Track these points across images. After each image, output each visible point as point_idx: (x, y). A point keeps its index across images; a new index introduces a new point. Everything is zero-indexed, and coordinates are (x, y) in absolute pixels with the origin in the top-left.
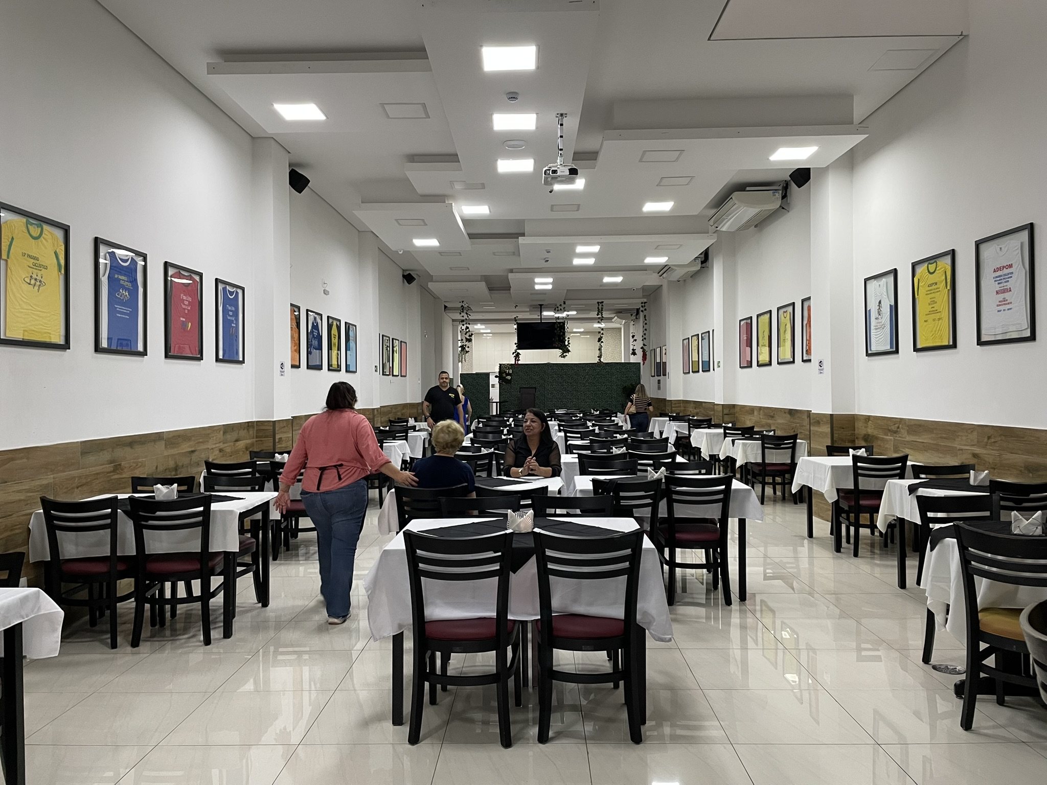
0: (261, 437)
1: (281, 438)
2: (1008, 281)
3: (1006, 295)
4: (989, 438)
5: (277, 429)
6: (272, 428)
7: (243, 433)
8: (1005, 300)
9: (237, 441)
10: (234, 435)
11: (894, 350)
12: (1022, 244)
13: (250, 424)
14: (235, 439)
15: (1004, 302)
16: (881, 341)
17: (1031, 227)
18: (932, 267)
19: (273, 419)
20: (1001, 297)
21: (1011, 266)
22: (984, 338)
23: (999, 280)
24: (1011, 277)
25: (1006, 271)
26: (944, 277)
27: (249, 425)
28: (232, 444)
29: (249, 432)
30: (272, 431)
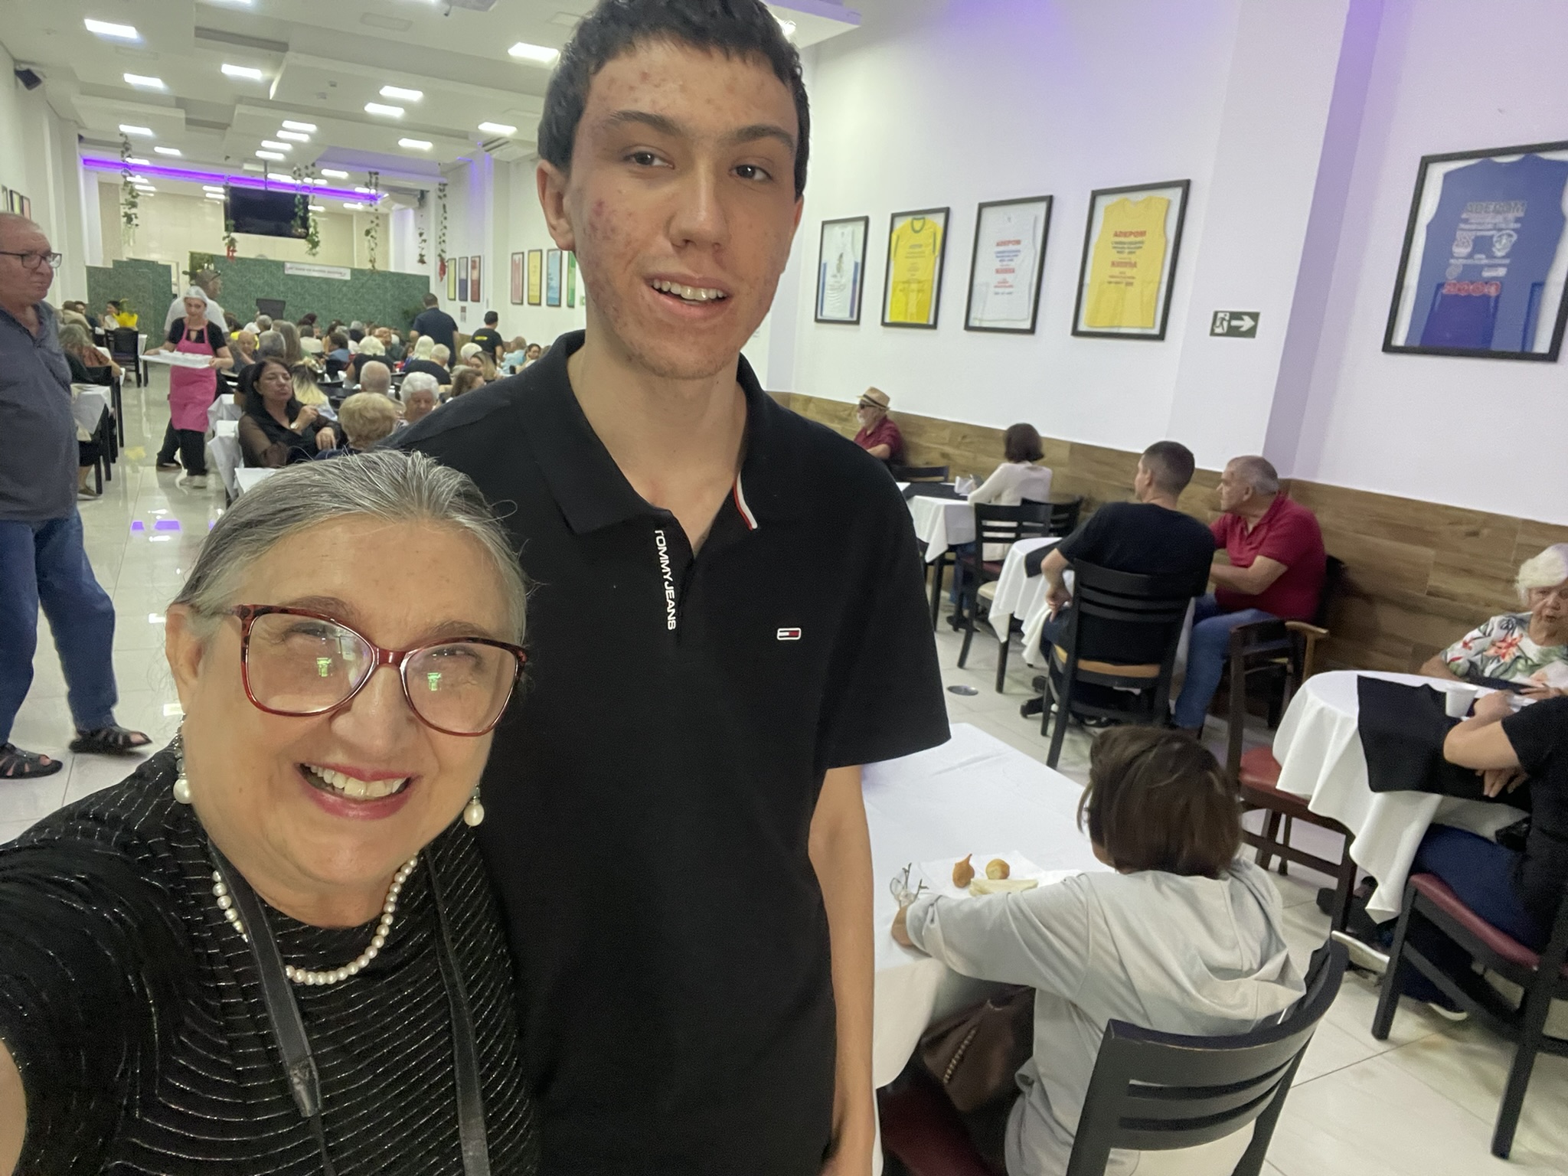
2: (1012, 260)
3: (1009, 277)
4: (964, 437)
8: (1005, 281)
11: (855, 318)
12: (1036, 219)
15: (1003, 284)
16: (837, 305)
17: (1049, 200)
18: (918, 225)
20: (1001, 277)
21: (1018, 242)
22: (974, 323)
23: (1000, 255)
24: (1016, 256)
25: (1011, 247)
26: (931, 241)
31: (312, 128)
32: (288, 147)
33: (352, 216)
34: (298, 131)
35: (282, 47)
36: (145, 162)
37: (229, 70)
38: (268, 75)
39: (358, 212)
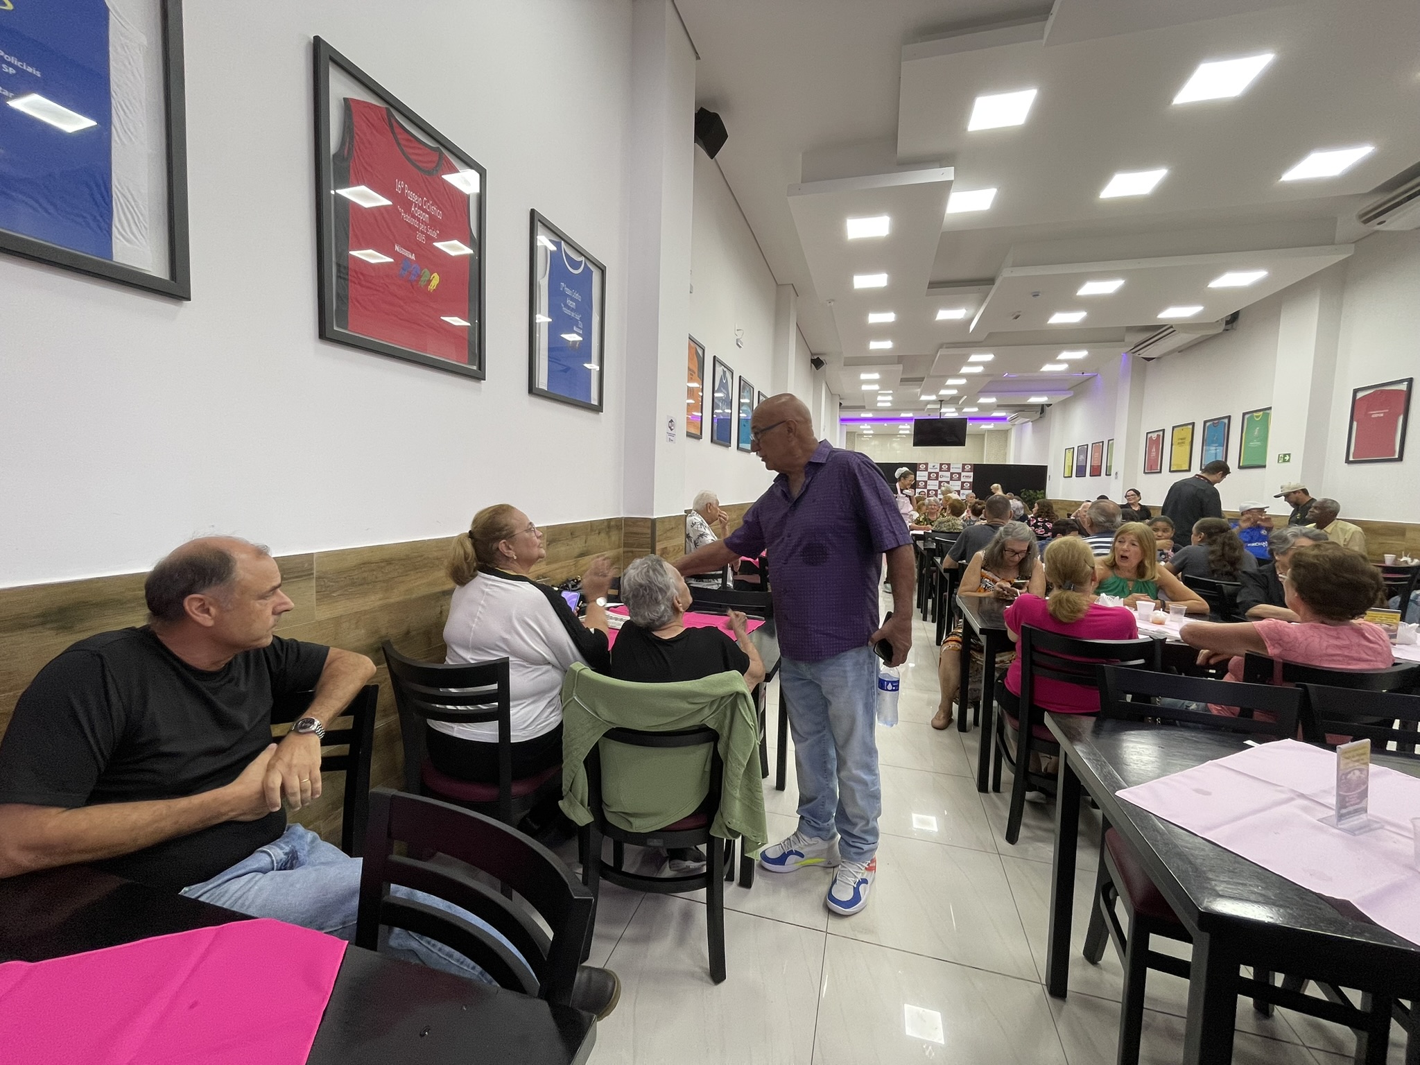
0: (631, 545)
1: (666, 548)
5: (658, 533)
6: (649, 531)
7: (595, 540)
9: (582, 555)
10: (578, 545)
13: (612, 523)
14: (577, 551)
19: (653, 515)
27: (610, 526)
28: (571, 562)
29: (609, 537)
30: (649, 536)
31: (989, 357)
32: (963, 381)
33: (984, 435)
34: (978, 362)
35: (990, 281)
36: (870, 415)
37: (944, 315)
38: (971, 312)
39: (989, 431)
